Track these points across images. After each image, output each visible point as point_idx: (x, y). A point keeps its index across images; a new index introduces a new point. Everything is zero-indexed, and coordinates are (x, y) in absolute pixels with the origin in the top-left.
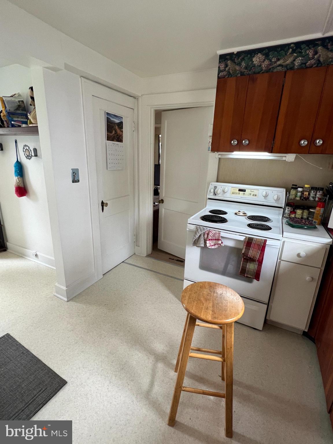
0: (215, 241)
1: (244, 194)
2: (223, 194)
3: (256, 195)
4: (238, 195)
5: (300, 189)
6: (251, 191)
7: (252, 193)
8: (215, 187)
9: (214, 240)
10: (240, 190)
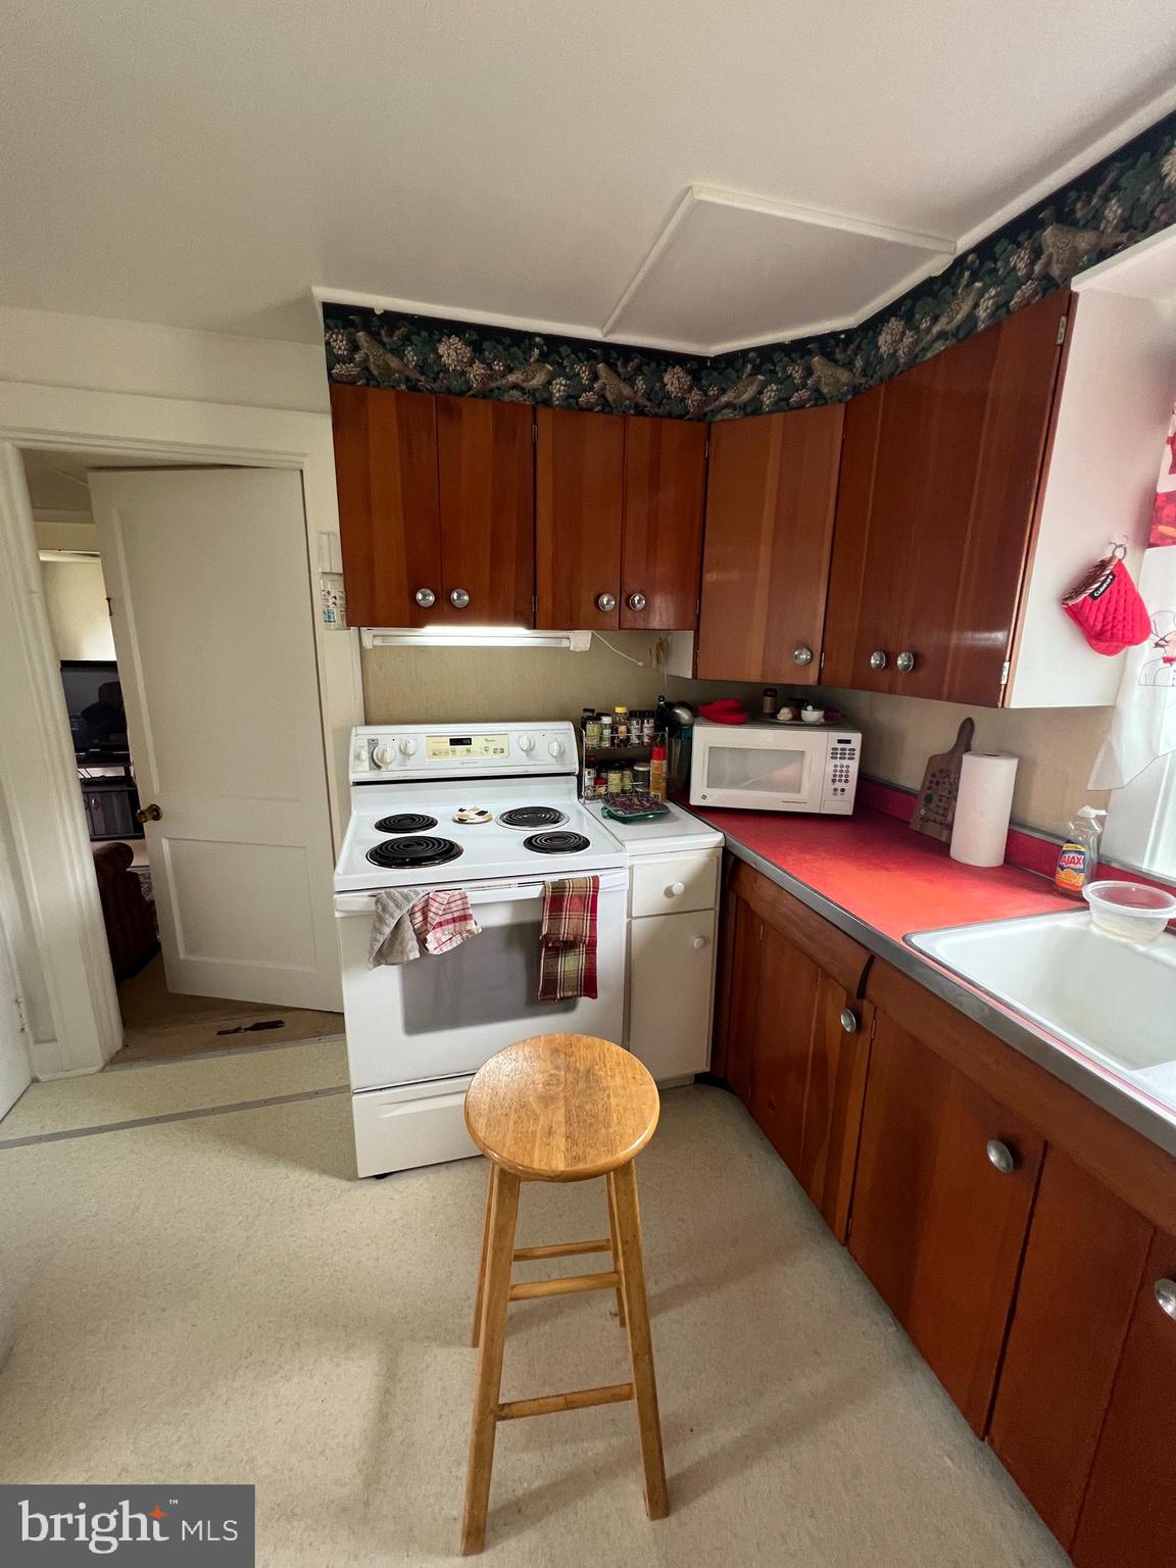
0: (451, 926)
1: (468, 751)
2: (404, 760)
3: (502, 751)
4: (450, 758)
5: (606, 720)
6: (487, 740)
7: (492, 746)
8: (373, 743)
9: (448, 922)
10: (455, 742)
